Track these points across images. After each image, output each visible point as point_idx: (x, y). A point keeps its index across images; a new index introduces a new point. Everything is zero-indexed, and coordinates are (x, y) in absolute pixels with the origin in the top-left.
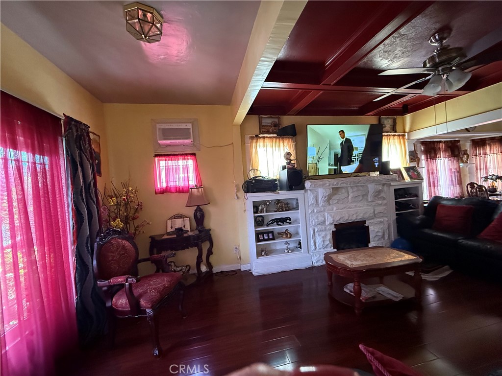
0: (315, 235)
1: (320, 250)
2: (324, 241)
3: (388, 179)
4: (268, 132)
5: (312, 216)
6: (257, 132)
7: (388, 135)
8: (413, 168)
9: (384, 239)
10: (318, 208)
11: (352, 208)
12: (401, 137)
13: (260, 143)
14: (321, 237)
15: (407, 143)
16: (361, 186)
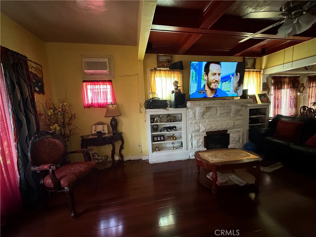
0: (192, 138)
1: (195, 149)
2: (198, 143)
3: (246, 102)
4: (163, 67)
5: (191, 126)
6: (156, 66)
7: (249, 71)
8: (264, 95)
9: (239, 143)
10: (196, 121)
11: (219, 121)
12: (258, 73)
13: (158, 74)
14: (196, 140)
15: (262, 77)
16: (226, 106)
